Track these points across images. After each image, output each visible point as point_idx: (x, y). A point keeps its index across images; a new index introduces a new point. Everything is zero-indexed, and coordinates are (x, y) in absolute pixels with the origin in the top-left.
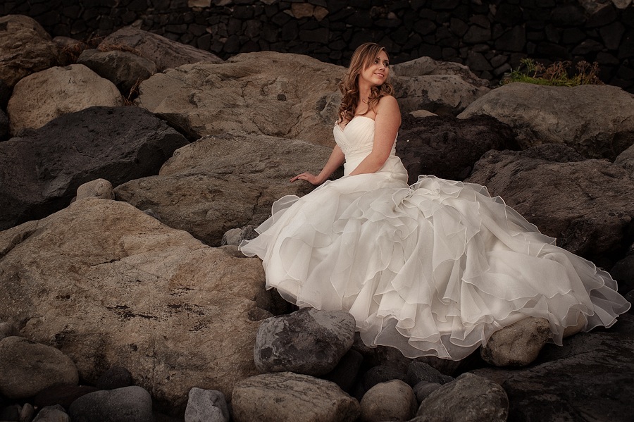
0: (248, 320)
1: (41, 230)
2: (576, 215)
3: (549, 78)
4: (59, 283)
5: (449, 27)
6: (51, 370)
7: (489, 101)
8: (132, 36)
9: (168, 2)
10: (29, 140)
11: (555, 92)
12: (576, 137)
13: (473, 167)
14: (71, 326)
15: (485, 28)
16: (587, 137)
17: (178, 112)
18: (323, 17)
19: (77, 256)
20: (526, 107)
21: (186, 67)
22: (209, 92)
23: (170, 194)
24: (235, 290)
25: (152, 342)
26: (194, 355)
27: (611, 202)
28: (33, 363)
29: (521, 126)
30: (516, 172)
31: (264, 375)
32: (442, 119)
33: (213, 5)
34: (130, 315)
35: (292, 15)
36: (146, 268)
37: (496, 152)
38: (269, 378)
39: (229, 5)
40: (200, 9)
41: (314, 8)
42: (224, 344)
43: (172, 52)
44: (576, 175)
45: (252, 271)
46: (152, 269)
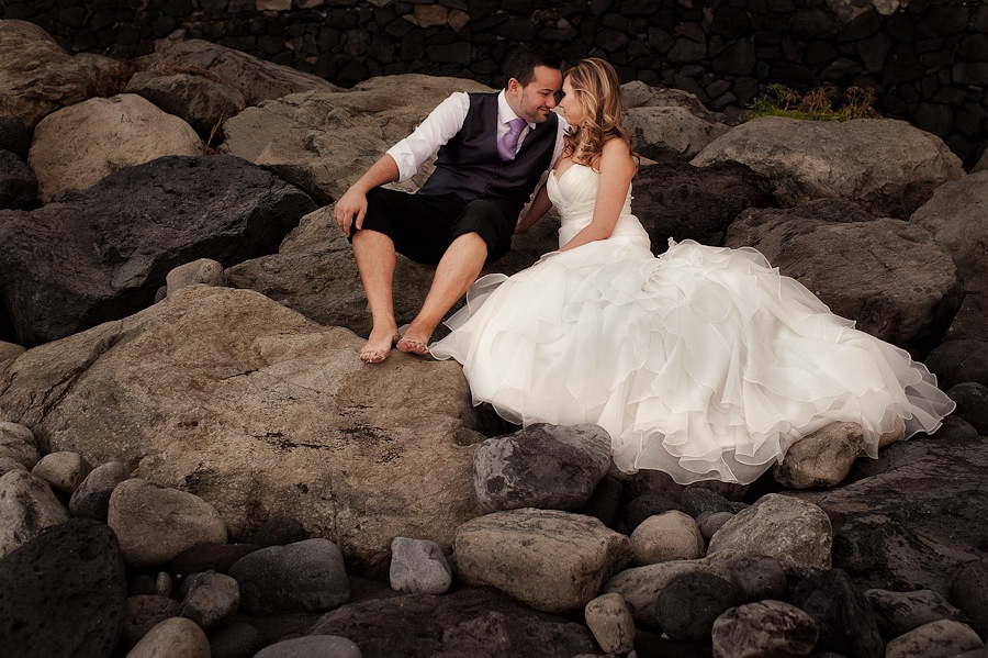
0: (455, 445)
1: (136, 333)
2: (872, 291)
3: (807, 110)
4: (178, 405)
5: (646, 40)
6: (190, 525)
7: (733, 143)
8: (201, 52)
9: (225, 3)
10: (76, 207)
11: (822, 129)
12: (856, 189)
13: (725, 232)
14: (207, 464)
15: (699, 42)
16: (870, 189)
17: (292, 162)
18: (462, 25)
19: (196, 366)
20: (786, 150)
21: (292, 97)
22: (335, 133)
23: (309, 278)
24: (432, 405)
25: (328, 479)
26: (388, 495)
27: (915, 274)
28: (165, 515)
29: (780, 176)
30: (788, 236)
31: (495, 515)
32: (674, 168)
33: (294, 6)
34: (287, 445)
35: (415, 22)
36: (297, 380)
37: (757, 211)
38: (502, 518)
39: (320, 8)
40: (275, 13)
41: (449, 12)
42: (426, 479)
43: (265, 76)
44: (867, 238)
45: (452, 378)
46: (308, 381)
